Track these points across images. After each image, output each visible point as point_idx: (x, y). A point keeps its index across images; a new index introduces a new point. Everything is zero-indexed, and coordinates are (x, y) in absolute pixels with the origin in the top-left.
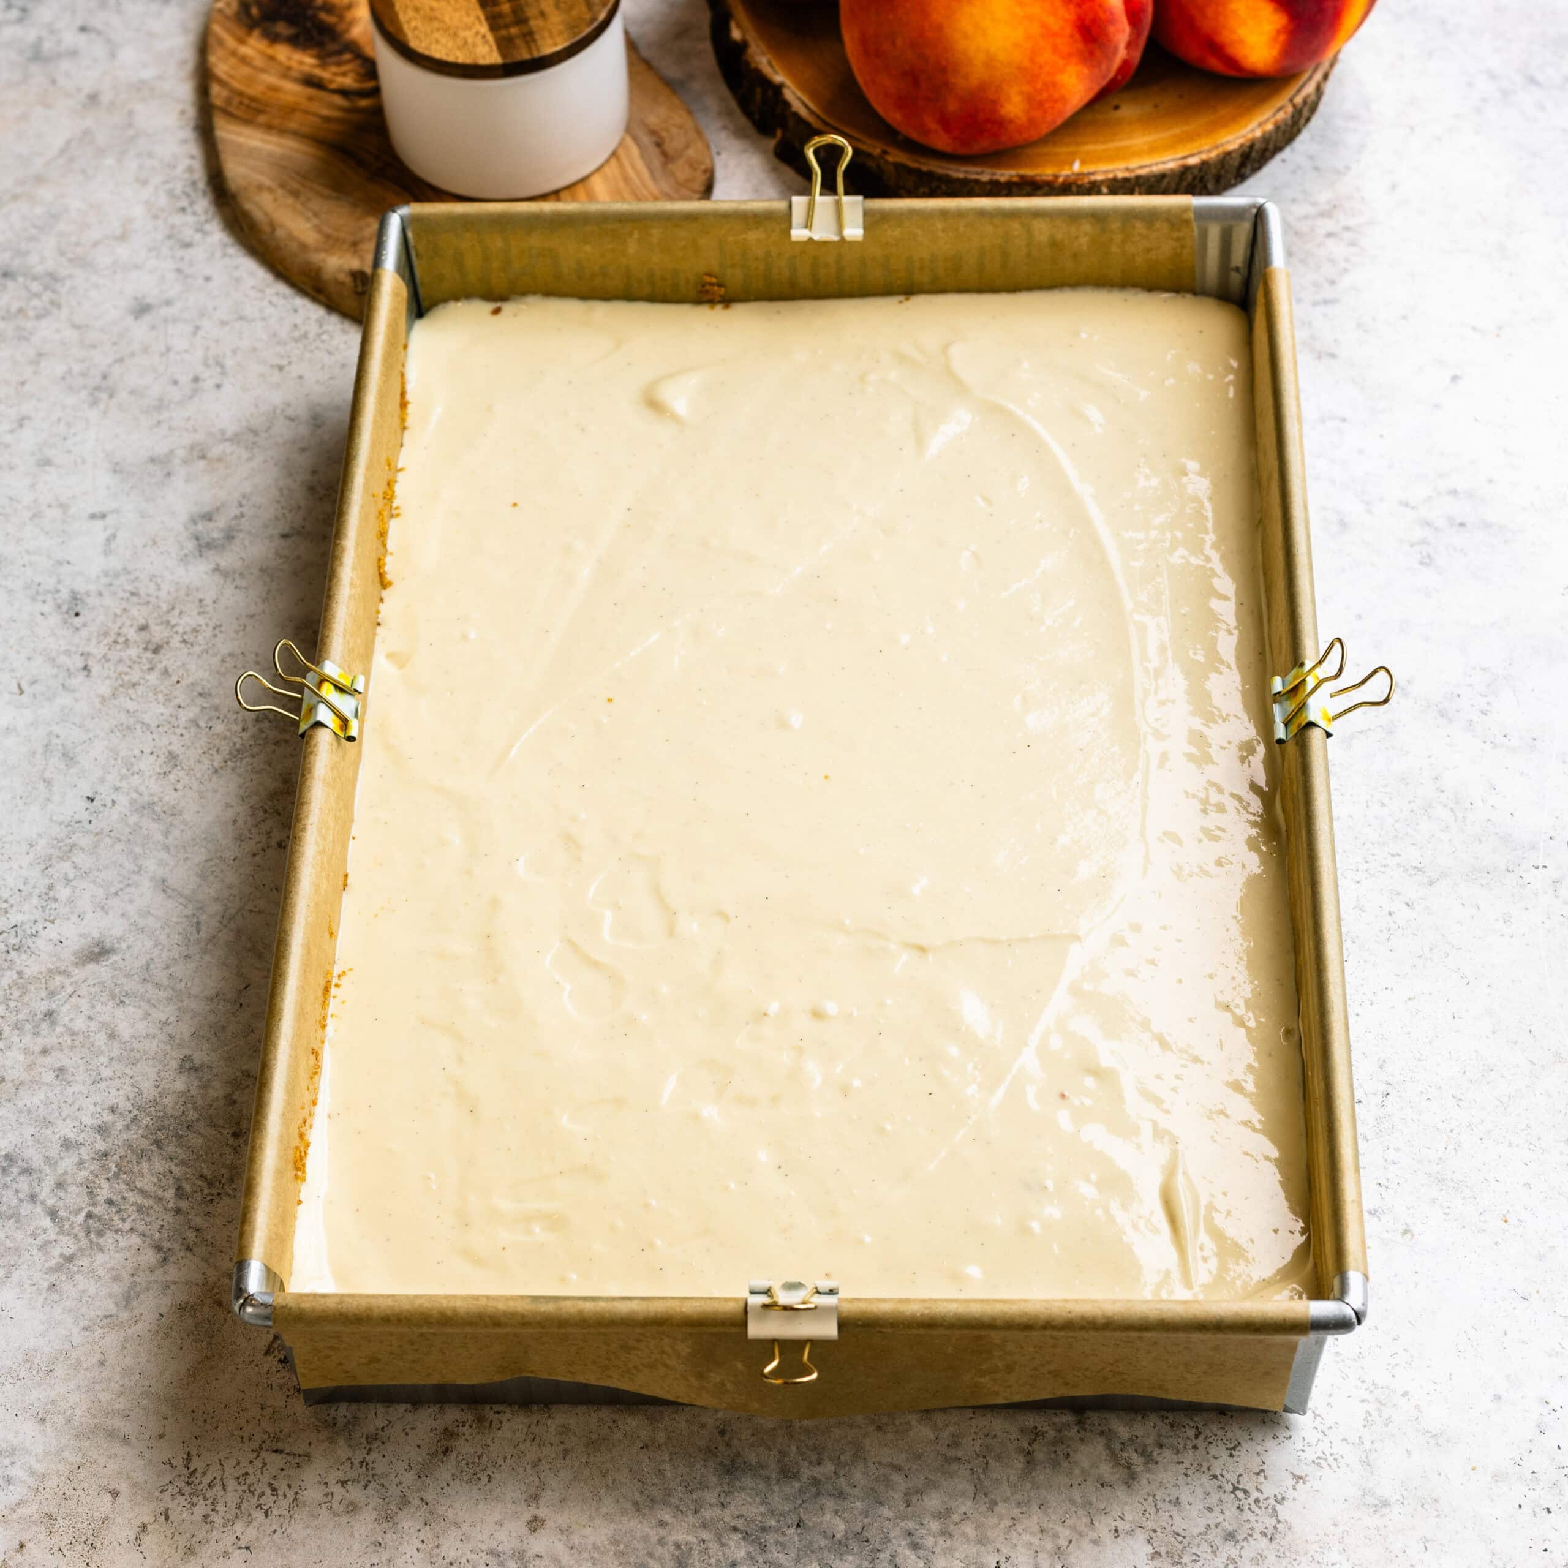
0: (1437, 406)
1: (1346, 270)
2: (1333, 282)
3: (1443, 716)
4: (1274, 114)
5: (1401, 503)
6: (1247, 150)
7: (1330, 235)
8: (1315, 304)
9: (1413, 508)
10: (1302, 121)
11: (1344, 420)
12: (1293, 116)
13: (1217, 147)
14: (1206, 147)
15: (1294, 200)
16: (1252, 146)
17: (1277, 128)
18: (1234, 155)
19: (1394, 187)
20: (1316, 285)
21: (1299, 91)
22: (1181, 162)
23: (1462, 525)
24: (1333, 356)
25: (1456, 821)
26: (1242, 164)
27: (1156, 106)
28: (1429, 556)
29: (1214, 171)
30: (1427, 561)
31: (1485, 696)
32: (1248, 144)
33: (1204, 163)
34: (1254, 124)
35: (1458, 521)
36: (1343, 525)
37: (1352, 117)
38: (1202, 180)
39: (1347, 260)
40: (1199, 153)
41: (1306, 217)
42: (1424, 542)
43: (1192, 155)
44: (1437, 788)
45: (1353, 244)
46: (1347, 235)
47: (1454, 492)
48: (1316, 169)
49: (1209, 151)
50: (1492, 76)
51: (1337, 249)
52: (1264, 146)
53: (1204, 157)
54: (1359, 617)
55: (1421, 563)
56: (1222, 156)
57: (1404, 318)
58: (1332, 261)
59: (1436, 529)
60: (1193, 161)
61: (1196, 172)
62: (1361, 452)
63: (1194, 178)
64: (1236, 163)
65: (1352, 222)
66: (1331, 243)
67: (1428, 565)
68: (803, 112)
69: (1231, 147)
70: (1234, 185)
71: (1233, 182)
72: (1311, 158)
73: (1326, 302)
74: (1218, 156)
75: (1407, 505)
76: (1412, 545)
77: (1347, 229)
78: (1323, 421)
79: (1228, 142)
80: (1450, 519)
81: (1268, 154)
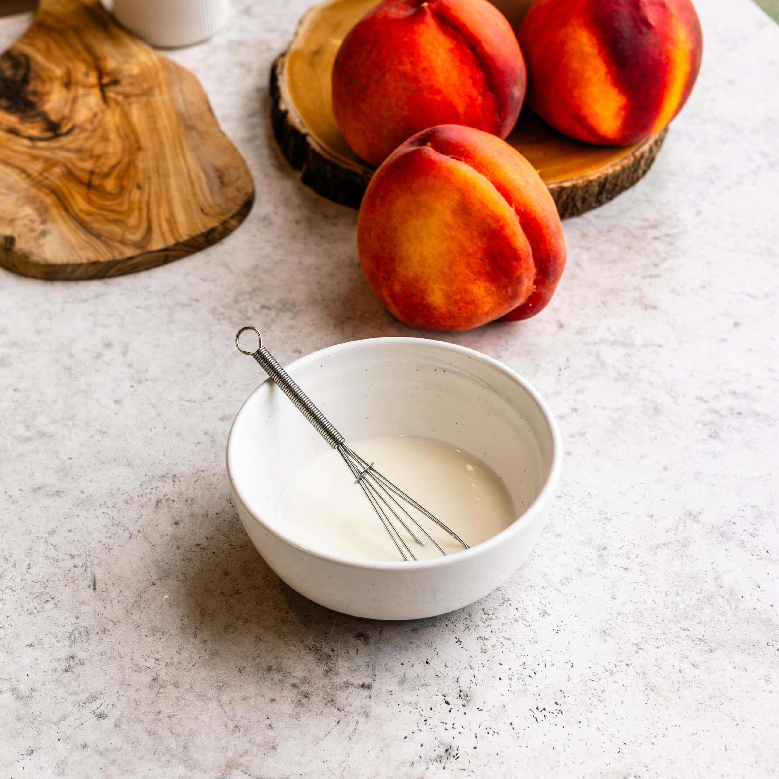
0: (724, 340)
1: (665, 259)
2: (656, 265)
3: (723, 536)
4: (621, 161)
5: (697, 398)
6: (602, 180)
7: (656, 238)
8: (644, 277)
9: (706, 402)
10: (640, 172)
11: (660, 346)
12: (633, 164)
13: (582, 177)
14: (576, 177)
15: (633, 218)
16: (606, 179)
17: (623, 169)
18: (594, 183)
19: (699, 213)
20: (645, 266)
21: (638, 149)
22: (559, 185)
23: (739, 413)
24: (655, 308)
25: (731, 608)
26: (600, 193)
27: (545, 154)
28: (716, 432)
29: (580, 193)
30: (714, 435)
31: (754, 524)
32: (604, 177)
33: (574, 186)
34: (607, 166)
35: (736, 411)
36: (657, 410)
37: (673, 174)
38: (573, 199)
39: (667, 253)
40: (571, 180)
41: (641, 228)
42: (712, 423)
43: (566, 181)
44: (718, 585)
45: (671, 244)
46: (668, 239)
47: (734, 393)
48: (649, 201)
49: (578, 179)
50: (764, 154)
51: (660, 246)
52: (614, 181)
53: (574, 182)
54: (665, 469)
55: (711, 436)
56: (586, 183)
57: (703, 287)
58: (657, 253)
59: (721, 416)
60: (566, 184)
61: (569, 192)
62: (671, 366)
63: (568, 197)
64: (596, 189)
65: (671, 231)
66: (657, 244)
67: (715, 438)
68: (318, 149)
69: (592, 178)
70: (595, 208)
71: (594, 205)
72: (646, 195)
73: (651, 276)
74: (583, 182)
75: (701, 399)
76: (704, 425)
77: (667, 235)
78: (646, 346)
79: (591, 175)
80: (731, 410)
81: (617, 189)
